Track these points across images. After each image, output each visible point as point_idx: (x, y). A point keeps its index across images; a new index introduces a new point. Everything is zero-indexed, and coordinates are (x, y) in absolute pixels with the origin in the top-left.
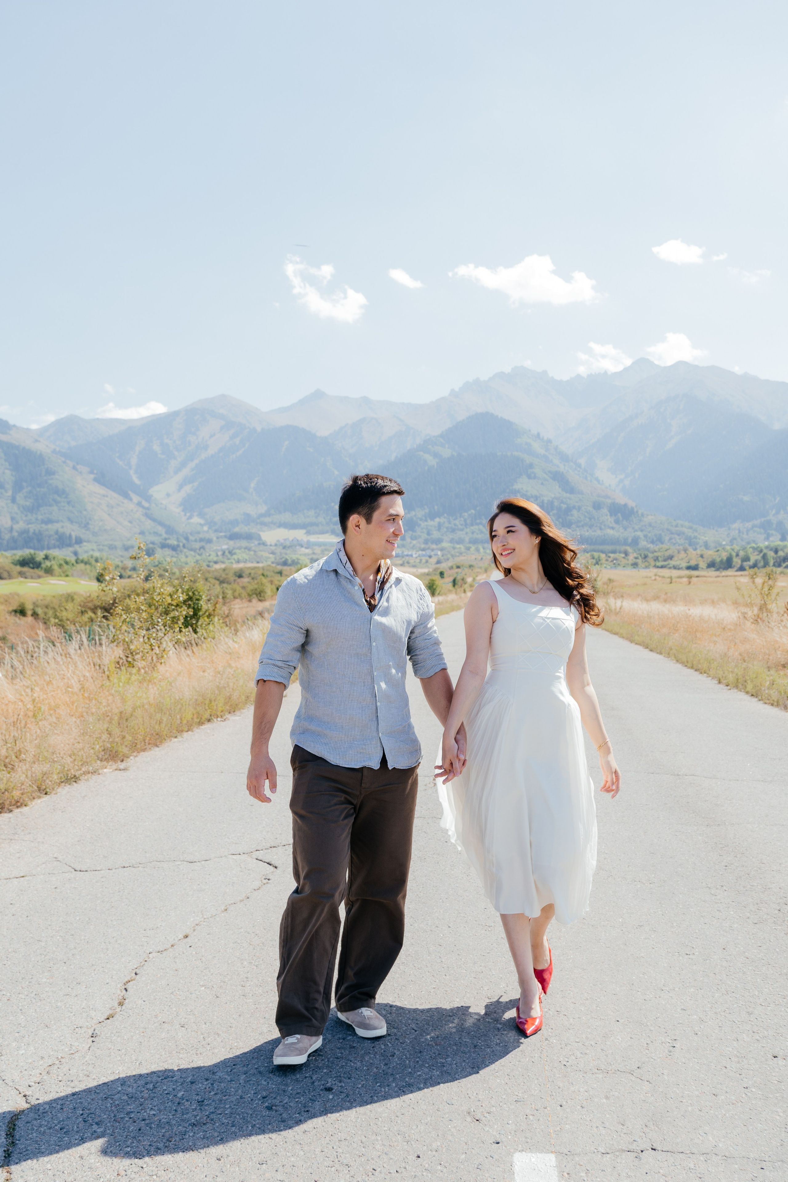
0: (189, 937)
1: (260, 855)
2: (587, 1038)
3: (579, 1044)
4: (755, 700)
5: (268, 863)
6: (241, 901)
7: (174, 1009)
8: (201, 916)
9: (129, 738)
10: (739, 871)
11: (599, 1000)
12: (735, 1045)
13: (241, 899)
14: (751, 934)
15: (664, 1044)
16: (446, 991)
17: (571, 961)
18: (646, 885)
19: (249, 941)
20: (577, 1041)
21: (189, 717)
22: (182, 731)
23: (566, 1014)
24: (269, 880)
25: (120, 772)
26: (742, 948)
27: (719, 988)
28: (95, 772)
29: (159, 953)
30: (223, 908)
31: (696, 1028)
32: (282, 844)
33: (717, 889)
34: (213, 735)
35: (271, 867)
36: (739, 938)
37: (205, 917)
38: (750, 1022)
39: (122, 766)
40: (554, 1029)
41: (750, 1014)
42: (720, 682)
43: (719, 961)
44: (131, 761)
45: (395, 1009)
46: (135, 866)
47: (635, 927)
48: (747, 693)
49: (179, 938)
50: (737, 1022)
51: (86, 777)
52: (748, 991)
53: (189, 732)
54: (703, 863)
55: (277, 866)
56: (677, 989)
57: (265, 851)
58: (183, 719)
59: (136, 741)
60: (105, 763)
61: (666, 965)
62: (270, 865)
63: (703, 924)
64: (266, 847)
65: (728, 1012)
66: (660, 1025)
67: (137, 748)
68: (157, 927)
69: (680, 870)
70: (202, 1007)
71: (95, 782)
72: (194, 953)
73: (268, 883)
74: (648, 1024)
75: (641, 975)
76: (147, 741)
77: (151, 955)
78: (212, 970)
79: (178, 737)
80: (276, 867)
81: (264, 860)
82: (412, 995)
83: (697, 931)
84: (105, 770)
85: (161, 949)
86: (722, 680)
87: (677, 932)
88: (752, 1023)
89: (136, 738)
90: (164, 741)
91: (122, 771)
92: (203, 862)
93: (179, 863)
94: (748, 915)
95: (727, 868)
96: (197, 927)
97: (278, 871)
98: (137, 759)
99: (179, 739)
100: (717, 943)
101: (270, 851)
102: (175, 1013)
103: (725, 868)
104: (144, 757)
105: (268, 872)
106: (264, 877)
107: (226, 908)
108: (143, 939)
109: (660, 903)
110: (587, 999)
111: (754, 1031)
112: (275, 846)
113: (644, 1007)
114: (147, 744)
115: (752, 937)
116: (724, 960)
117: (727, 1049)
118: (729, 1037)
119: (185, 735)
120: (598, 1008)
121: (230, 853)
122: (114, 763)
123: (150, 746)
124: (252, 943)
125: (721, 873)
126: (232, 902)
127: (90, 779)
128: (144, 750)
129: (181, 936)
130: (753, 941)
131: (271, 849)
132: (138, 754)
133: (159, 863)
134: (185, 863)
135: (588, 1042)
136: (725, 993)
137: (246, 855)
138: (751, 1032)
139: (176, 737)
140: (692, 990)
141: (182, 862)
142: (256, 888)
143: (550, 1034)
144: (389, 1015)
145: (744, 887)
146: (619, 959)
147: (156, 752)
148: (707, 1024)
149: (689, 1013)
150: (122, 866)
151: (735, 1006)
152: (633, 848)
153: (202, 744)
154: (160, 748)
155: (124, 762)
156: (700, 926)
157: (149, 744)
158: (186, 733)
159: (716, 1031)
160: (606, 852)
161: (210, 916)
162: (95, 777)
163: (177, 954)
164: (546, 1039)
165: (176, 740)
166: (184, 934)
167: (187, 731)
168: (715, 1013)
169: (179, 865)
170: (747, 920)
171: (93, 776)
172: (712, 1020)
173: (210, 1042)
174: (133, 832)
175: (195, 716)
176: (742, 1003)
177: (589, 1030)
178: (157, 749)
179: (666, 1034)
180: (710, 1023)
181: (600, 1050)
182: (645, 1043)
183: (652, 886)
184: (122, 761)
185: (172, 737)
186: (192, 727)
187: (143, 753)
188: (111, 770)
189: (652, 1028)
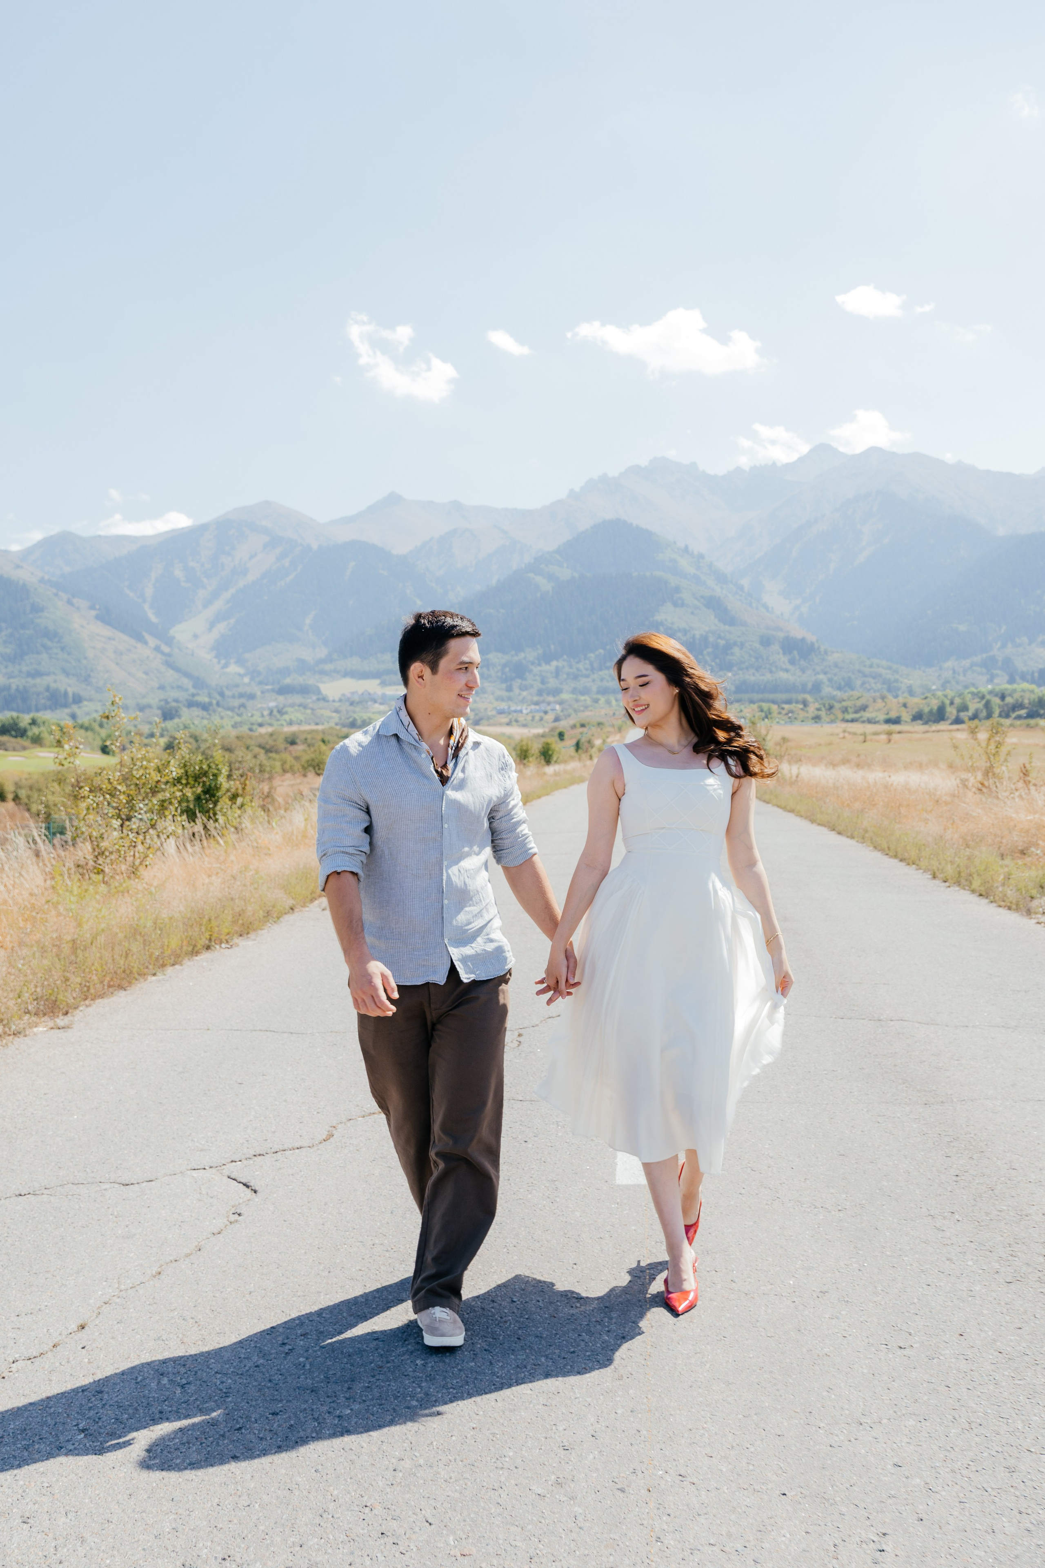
0: (86, 1328)
1: (234, 1169)
2: (729, 1535)
3: (714, 1548)
4: (984, 901)
5: (245, 1185)
6: (187, 1255)
7: (21, 1483)
8: (117, 1286)
9: (76, 980)
10: (978, 1184)
11: (752, 1450)
12: (990, 1543)
13: (189, 1252)
14: (1003, 1303)
15: (864, 1545)
16: (494, 1434)
17: (708, 1365)
18: (833, 1213)
19: (180, 1336)
20: (712, 1542)
21: (174, 943)
22: (163, 966)
23: (695, 1481)
24: (239, 1215)
25: (58, 1031)
26: (990, 1333)
27: (957, 1416)
28: (20, 1033)
29: (29, 1362)
30: (155, 1270)
31: (921, 1507)
32: (273, 1150)
33: (945, 1218)
34: (210, 970)
35: (248, 1191)
36: (985, 1312)
37: (122, 1287)
38: (1012, 1490)
39: (61, 1021)
40: (672, 1516)
41: (1012, 1470)
42: (934, 877)
43: (953, 1360)
44: (77, 1016)
45: (401, 1474)
46: (37, 1192)
47: (815, 1296)
48: (973, 891)
49: (70, 1331)
50: (989, 1490)
51: (4, 1041)
52: (1005, 1420)
53: (177, 967)
54: (921, 1171)
55: (257, 1189)
56: (885, 1421)
57: (245, 1162)
58: (165, 948)
59: (88, 984)
60: (34, 1019)
61: (865, 1371)
62: (248, 1187)
63: (925, 1286)
64: (248, 1156)
65: (974, 1469)
66: (856, 1502)
67: (88, 995)
68: (40, 1310)
69: (886, 1184)
70: (70, 1477)
71: (17, 1049)
72: (86, 1360)
73: (236, 1221)
74: (838, 1499)
75: (825, 1393)
76: (106, 983)
77: (14, 1365)
78: (106, 1396)
79: (158, 974)
80: (255, 1192)
81: (239, 1180)
82: (435, 1444)
83: (916, 1300)
84: (35, 1030)
85: (35, 1354)
86: (937, 874)
87: (883, 1303)
88: (1018, 1493)
89: (88, 979)
90: (134, 981)
91: (61, 1031)
92: (145, 1184)
93: (107, 1186)
94: (997, 1266)
95: (959, 1178)
96: (105, 1306)
97: (257, 1199)
98: (90, 1009)
99: (160, 976)
100: (949, 1324)
101: (252, 1162)
102: (20, 1491)
103: (955, 1178)
104: (101, 1006)
105: (241, 1201)
106: (233, 1211)
107: (159, 1270)
108: (10, 1334)
109: (855, 1247)
110: (733, 1447)
111: (1022, 1510)
112: (261, 1153)
113: (829, 1462)
114: (106, 987)
115: (1005, 1311)
116: (961, 1357)
117: (976, 1552)
118: (978, 1526)
119: (170, 970)
120: (751, 1467)
121: (189, 1168)
122: (49, 1019)
123: (111, 990)
124: (185, 1340)
125: (949, 1189)
126: (172, 1258)
127: (9, 1044)
128: (102, 996)
129: (74, 1327)
130: (1008, 1318)
131: (255, 1158)
132: (92, 1002)
133: (75, 1187)
134: (116, 1186)
135: (731, 1545)
136: (967, 1426)
137: (214, 1170)
138: (1015, 1512)
139: (154, 975)
140: (911, 1422)
141: (112, 1184)
142: (216, 1231)
143: (665, 1527)
144: (388, 1490)
145: (987, 1214)
146: (788, 1360)
147: (120, 998)
148: (938, 1496)
149: (907, 1474)
150: (17, 1193)
151: (985, 1454)
152: (813, 1146)
153: (191, 984)
154: (128, 992)
155: (69, 1015)
156: (921, 1290)
157: (109, 986)
158: (171, 968)
159: (956, 1513)
160: (771, 1154)
161: (131, 1285)
162: (17, 1041)
163: (58, 1364)
164: (658, 1539)
165: (154, 978)
166: (81, 1322)
167: (173, 965)
168: (953, 1471)
169: (105, 1190)
170: (996, 1276)
171: (16, 1039)
172: (946, 1488)
173: (63, 1559)
174: (50, 1133)
175: (185, 943)
176: (997, 1448)
177: (733, 1517)
178: (122, 993)
179: (868, 1523)
180: (943, 1493)
181: (753, 1563)
182: (831, 1544)
183: (841, 1215)
184: (66, 1013)
185: (148, 974)
186: (180, 959)
187: (100, 1000)
188: (45, 1029)
189: (844, 1509)
